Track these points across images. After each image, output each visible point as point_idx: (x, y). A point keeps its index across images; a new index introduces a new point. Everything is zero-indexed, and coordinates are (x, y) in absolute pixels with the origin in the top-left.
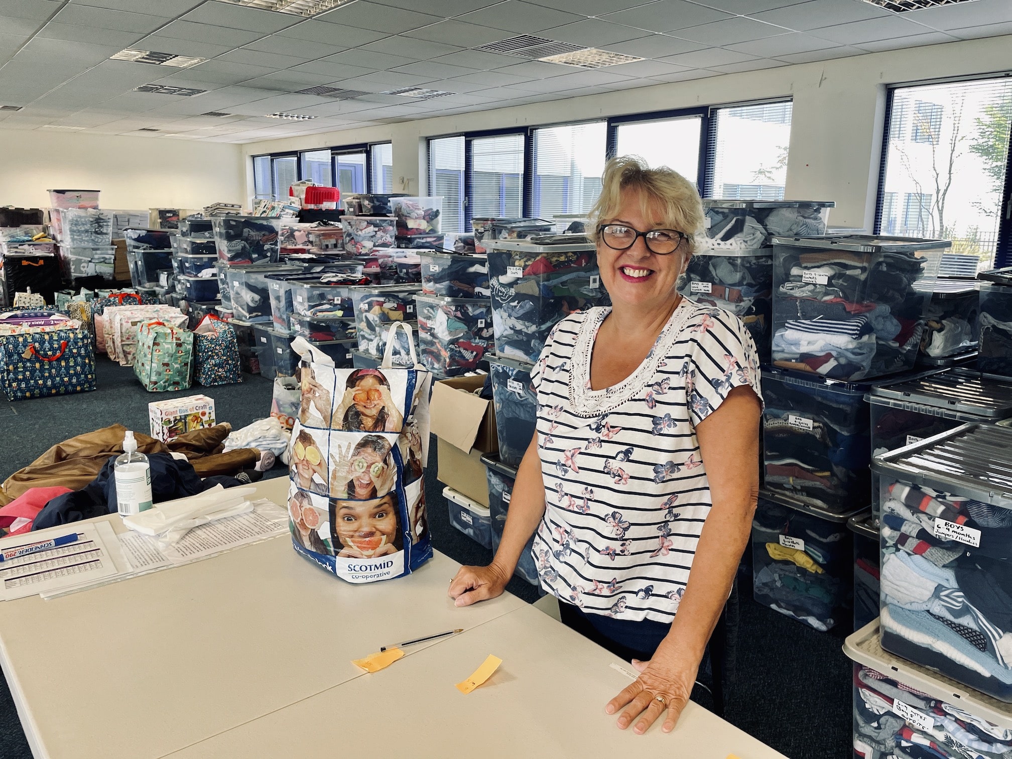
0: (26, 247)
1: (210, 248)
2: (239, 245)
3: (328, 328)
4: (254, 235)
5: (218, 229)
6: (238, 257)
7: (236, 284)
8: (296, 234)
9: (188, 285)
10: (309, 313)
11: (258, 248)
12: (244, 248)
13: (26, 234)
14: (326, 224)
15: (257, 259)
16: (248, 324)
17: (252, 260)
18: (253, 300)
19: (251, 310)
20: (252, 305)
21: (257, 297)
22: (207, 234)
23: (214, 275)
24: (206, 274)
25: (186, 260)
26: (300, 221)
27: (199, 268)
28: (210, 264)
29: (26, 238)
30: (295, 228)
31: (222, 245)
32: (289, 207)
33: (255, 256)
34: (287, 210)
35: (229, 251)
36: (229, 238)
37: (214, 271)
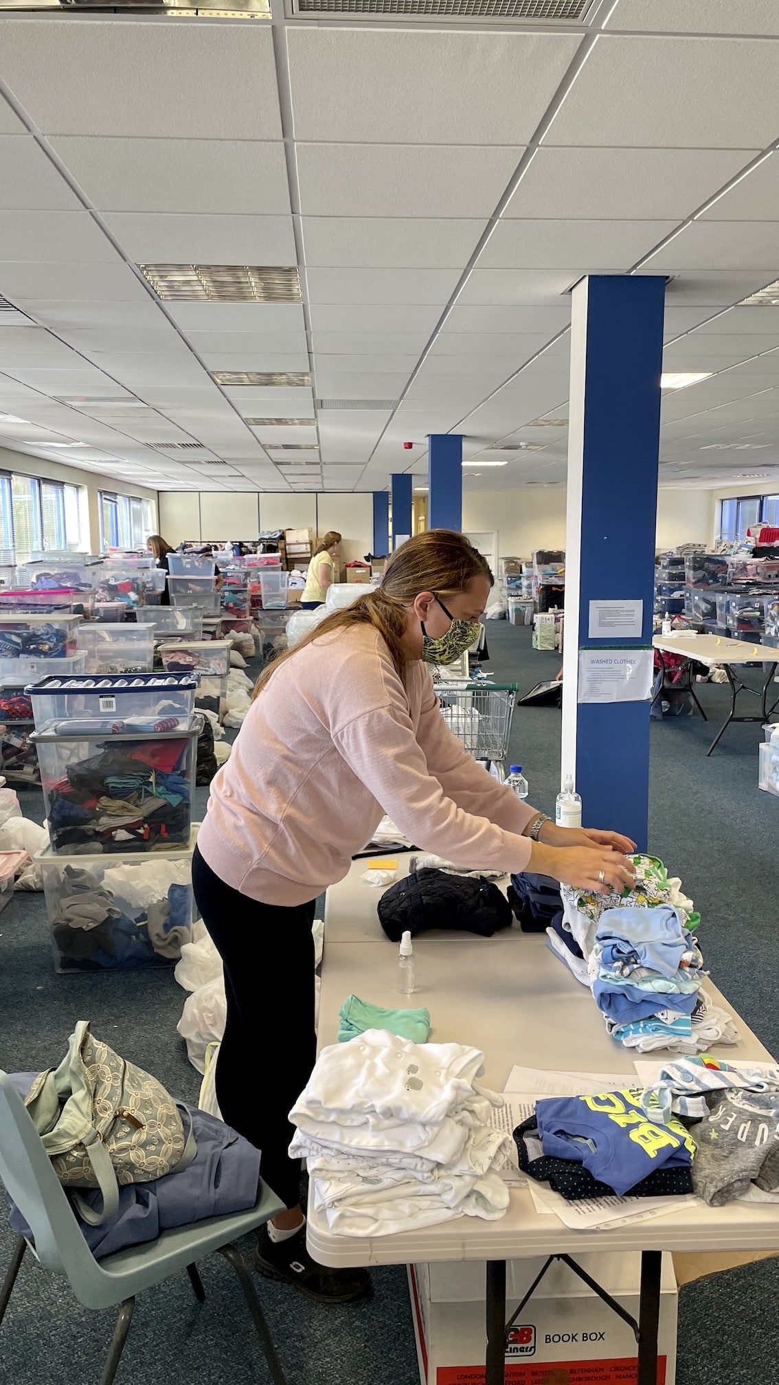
0: (553, 578)
1: (682, 577)
2: (701, 573)
3: (749, 622)
4: (712, 567)
5: (688, 564)
6: (700, 582)
7: (696, 598)
8: (749, 567)
9: (664, 603)
10: (738, 613)
11: (714, 576)
12: (704, 576)
13: (553, 570)
14: (772, 559)
15: (712, 583)
16: (701, 623)
17: (709, 584)
18: (706, 608)
19: (704, 615)
20: (705, 611)
21: (709, 607)
22: (680, 567)
23: (681, 596)
24: (676, 595)
25: (665, 585)
26: (753, 557)
27: (672, 591)
28: (680, 588)
29: (554, 572)
30: (748, 563)
31: (689, 574)
32: (745, 546)
33: (711, 581)
34: (743, 548)
35: (694, 578)
36: (695, 569)
37: (682, 593)
